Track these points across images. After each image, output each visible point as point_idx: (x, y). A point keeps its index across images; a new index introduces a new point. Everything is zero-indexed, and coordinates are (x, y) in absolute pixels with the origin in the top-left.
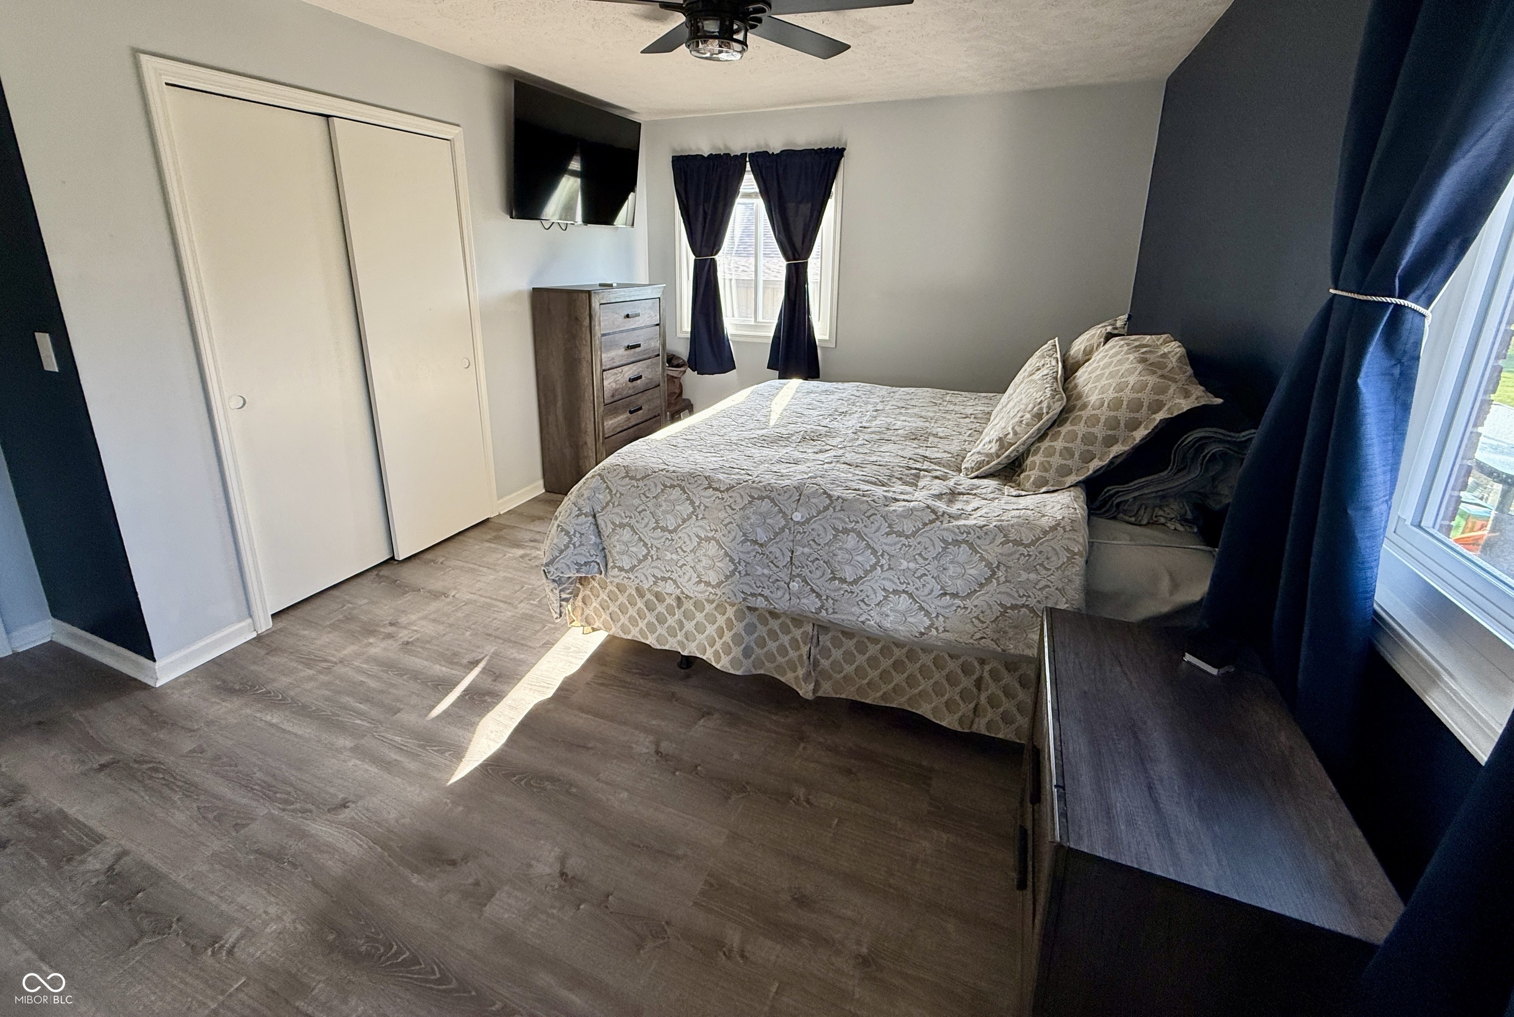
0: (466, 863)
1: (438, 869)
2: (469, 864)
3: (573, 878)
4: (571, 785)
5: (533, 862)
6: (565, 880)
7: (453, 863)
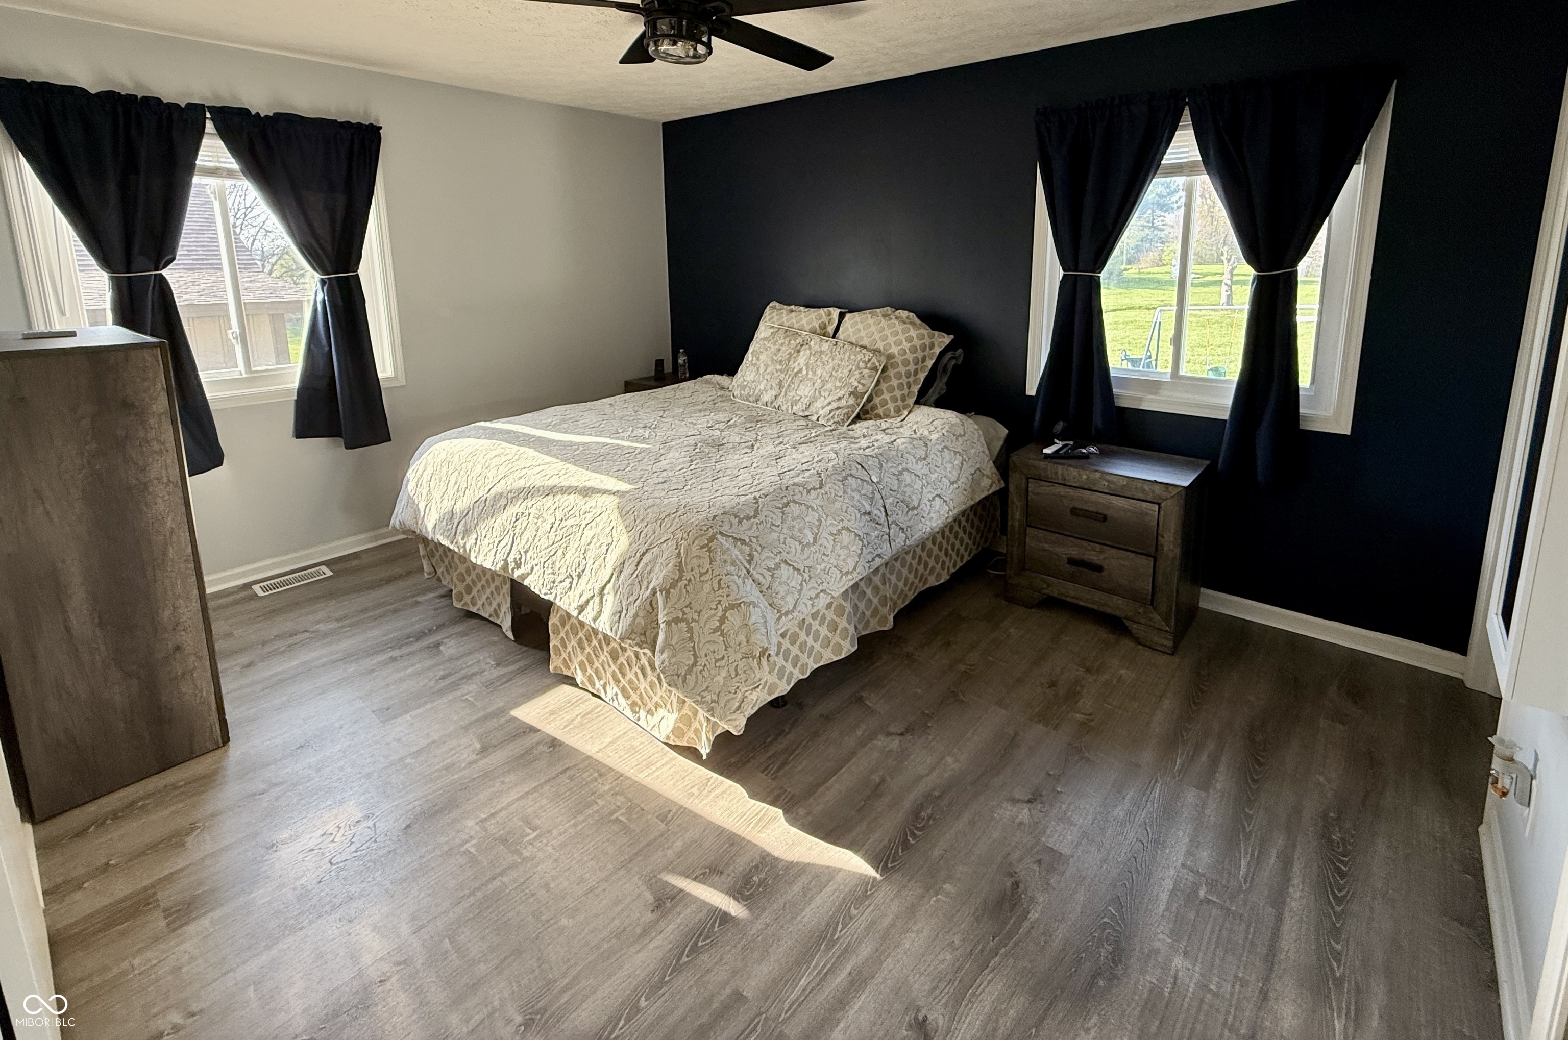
0: (1016, 873)
1: (1023, 896)
2: (1017, 870)
3: (1033, 795)
4: (929, 794)
5: (1018, 821)
6: (1035, 800)
7: (1016, 885)
